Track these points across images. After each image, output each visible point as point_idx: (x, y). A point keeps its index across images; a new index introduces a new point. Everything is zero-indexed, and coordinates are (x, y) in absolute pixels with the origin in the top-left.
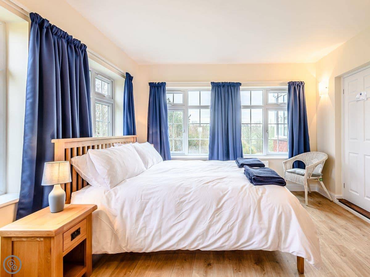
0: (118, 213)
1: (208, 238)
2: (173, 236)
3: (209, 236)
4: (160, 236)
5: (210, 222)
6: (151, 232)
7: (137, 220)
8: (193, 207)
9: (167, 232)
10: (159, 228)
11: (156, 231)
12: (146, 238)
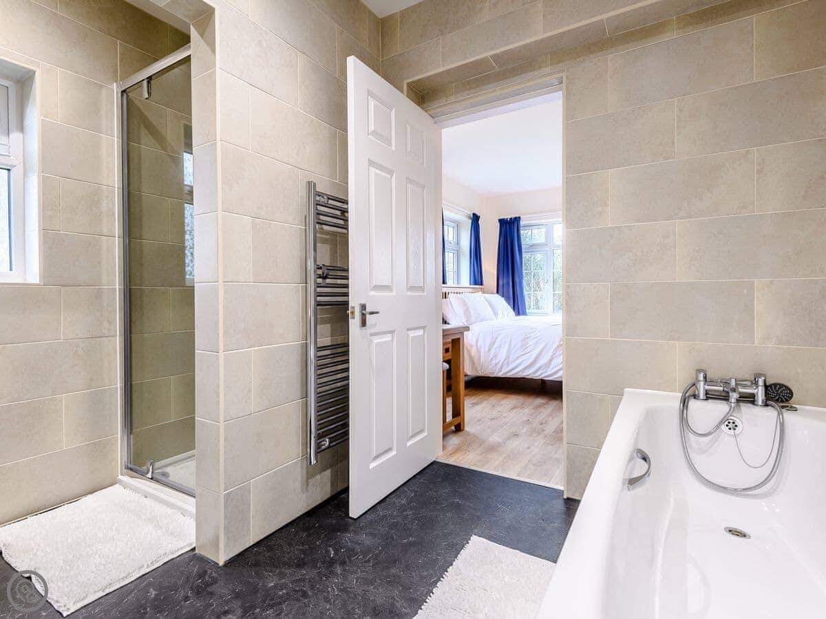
0: (474, 344)
1: (550, 369)
2: (520, 364)
3: (551, 367)
4: (508, 364)
5: (552, 355)
6: (500, 361)
7: (489, 350)
8: (537, 342)
9: (515, 361)
10: (508, 357)
11: (505, 360)
12: (496, 364)
